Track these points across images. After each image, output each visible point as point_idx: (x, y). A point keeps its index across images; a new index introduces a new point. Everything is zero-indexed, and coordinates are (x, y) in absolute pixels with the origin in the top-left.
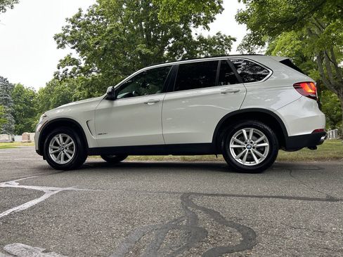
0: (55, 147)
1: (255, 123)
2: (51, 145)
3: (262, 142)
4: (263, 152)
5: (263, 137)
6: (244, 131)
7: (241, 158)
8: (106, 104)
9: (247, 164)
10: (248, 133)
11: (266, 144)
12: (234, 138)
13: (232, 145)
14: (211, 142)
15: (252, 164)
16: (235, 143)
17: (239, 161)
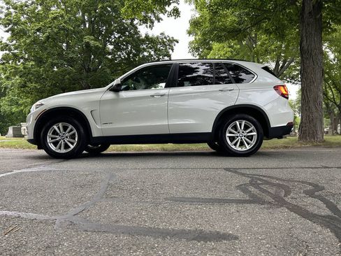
0: (54, 136)
1: (246, 116)
2: (50, 134)
3: (251, 132)
4: (251, 140)
5: (252, 128)
6: (238, 123)
7: (235, 145)
8: (111, 95)
9: (240, 149)
10: (240, 125)
11: (255, 133)
12: (229, 128)
13: (228, 135)
14: (211, 131)
15: (244, 149)
16: (230, 133)
17: (233, 147)
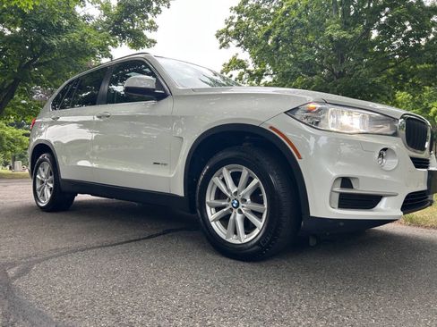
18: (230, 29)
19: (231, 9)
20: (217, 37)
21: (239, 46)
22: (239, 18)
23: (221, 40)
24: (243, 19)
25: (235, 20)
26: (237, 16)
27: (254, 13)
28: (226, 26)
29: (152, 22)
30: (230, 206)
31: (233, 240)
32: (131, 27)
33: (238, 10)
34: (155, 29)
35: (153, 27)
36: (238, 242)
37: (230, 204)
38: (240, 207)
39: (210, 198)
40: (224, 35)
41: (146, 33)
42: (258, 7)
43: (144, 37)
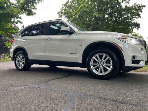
18: (62, 11)
19: (63, 5)
20: (58, 14)
21: (65, 17)
22: (65, 8)
23: (59, 15)
24: (67, 8)
25: (64, 9)
26: (64, 7)
27: (70, 7)
28: (61, 10)
29: (35, 7)
30: (99, 65)
31: (100, 74)
32: (28, 8)
33: (65, 5)
34: (36, 9)
35: (35, 8)
36: (102, 75)
37: (99, 64)
38: (103, 65)
39: (91, 63)
40: (60, 13)
41: (33, 10)
42: (72, 5)
43: (32, 12)
